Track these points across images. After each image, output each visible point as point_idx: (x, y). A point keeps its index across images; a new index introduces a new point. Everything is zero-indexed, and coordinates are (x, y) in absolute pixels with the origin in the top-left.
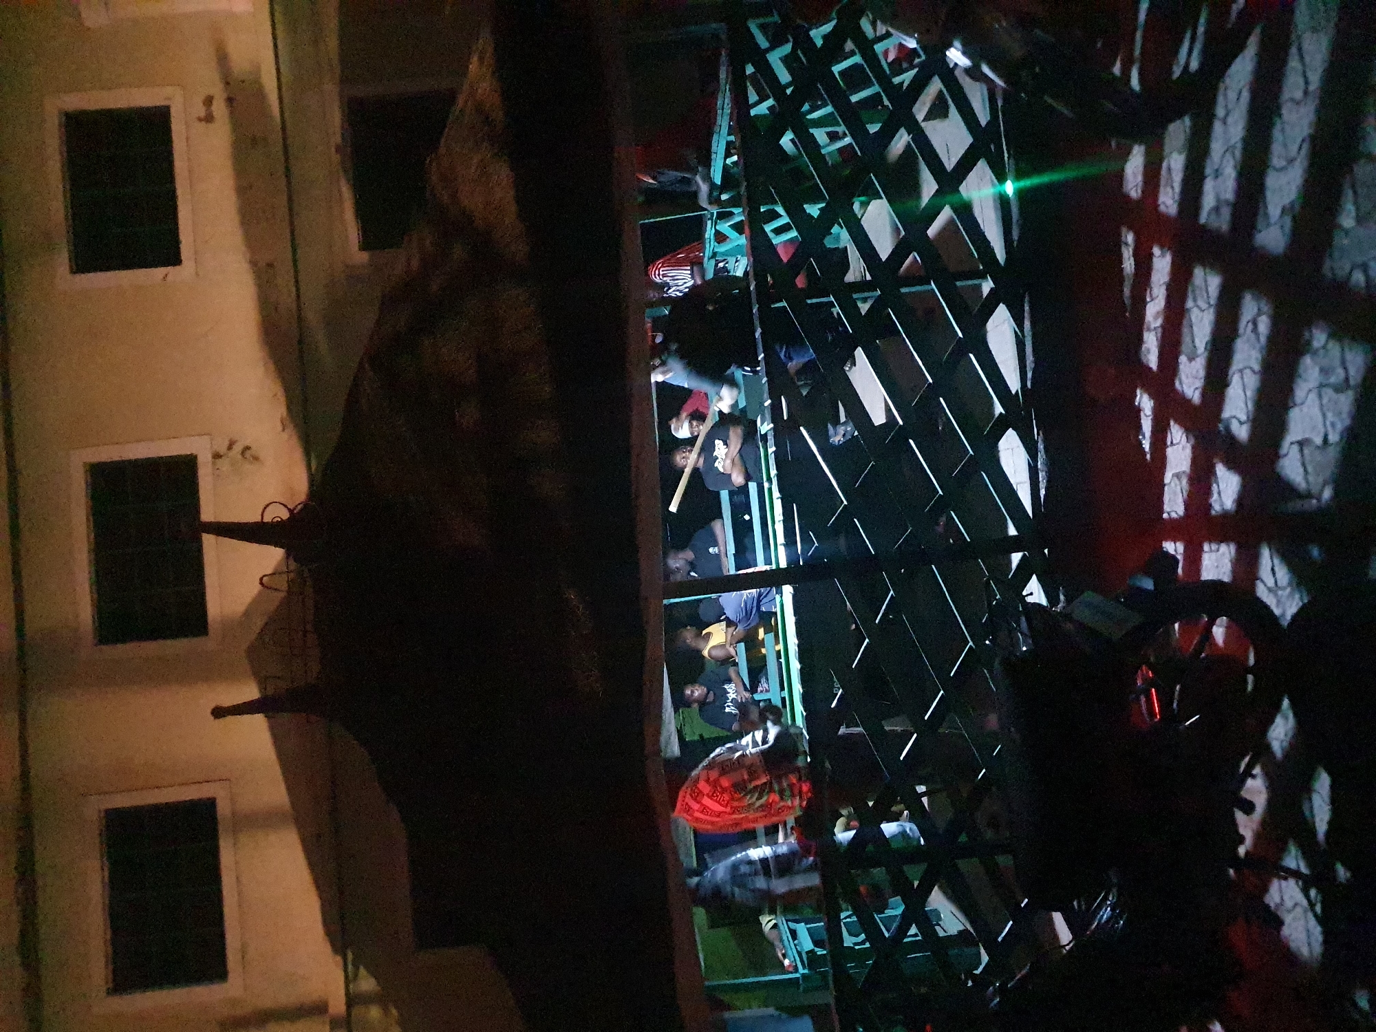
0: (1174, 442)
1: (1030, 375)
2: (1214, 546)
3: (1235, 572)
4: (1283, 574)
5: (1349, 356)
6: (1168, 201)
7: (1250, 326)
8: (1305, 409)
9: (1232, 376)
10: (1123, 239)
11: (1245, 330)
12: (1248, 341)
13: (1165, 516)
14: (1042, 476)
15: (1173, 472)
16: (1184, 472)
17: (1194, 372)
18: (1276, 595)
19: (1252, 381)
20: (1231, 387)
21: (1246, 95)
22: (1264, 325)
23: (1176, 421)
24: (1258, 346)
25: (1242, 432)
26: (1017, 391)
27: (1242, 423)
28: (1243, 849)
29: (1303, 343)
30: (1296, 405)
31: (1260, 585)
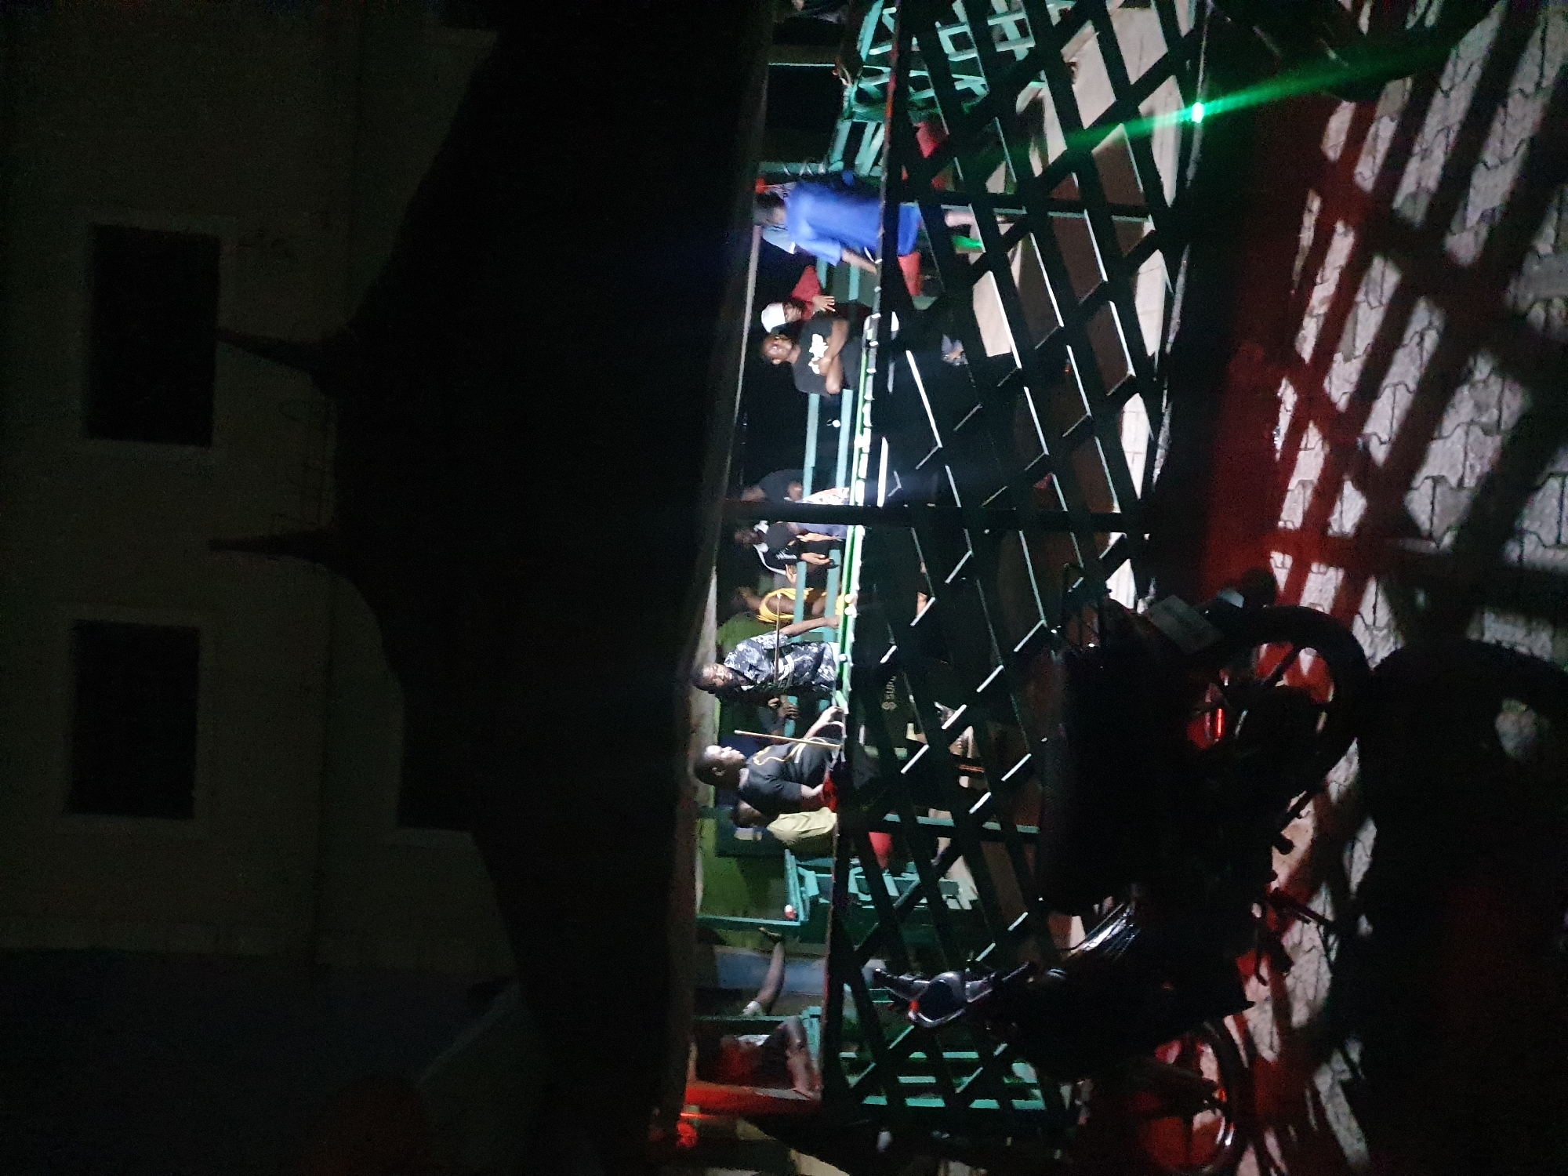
0: (1309, 446)
1: (1171, 338)
2: (1323, 568)
3: (1337, 600)
4: (1384, 615)
5: (1507, 393)
6: (1366, 173)
7: (1417, 339)
8: (1449, 443)
9: (1384, 389)
10: (1309, 202)
11: (1411, 339)
12: (1411, 353)
13: (1281, 524)
14: (1160, 453)
15: (1301, 478)
16: (1311, 482)
17: (1347, 375)
18: (1371, 634)
19: (1404, 399)
20: (1380, 400)
21: (1476, 71)
22: (1431, 339)
23: (1315, 424)
24: (1419, 362)
25: (1379, 453)
26: (1154, 354)
27: (1382, 443)
28: (1274, 885)
29: (1465, 370)
30: (1440, 437)
31: (1358, 623)
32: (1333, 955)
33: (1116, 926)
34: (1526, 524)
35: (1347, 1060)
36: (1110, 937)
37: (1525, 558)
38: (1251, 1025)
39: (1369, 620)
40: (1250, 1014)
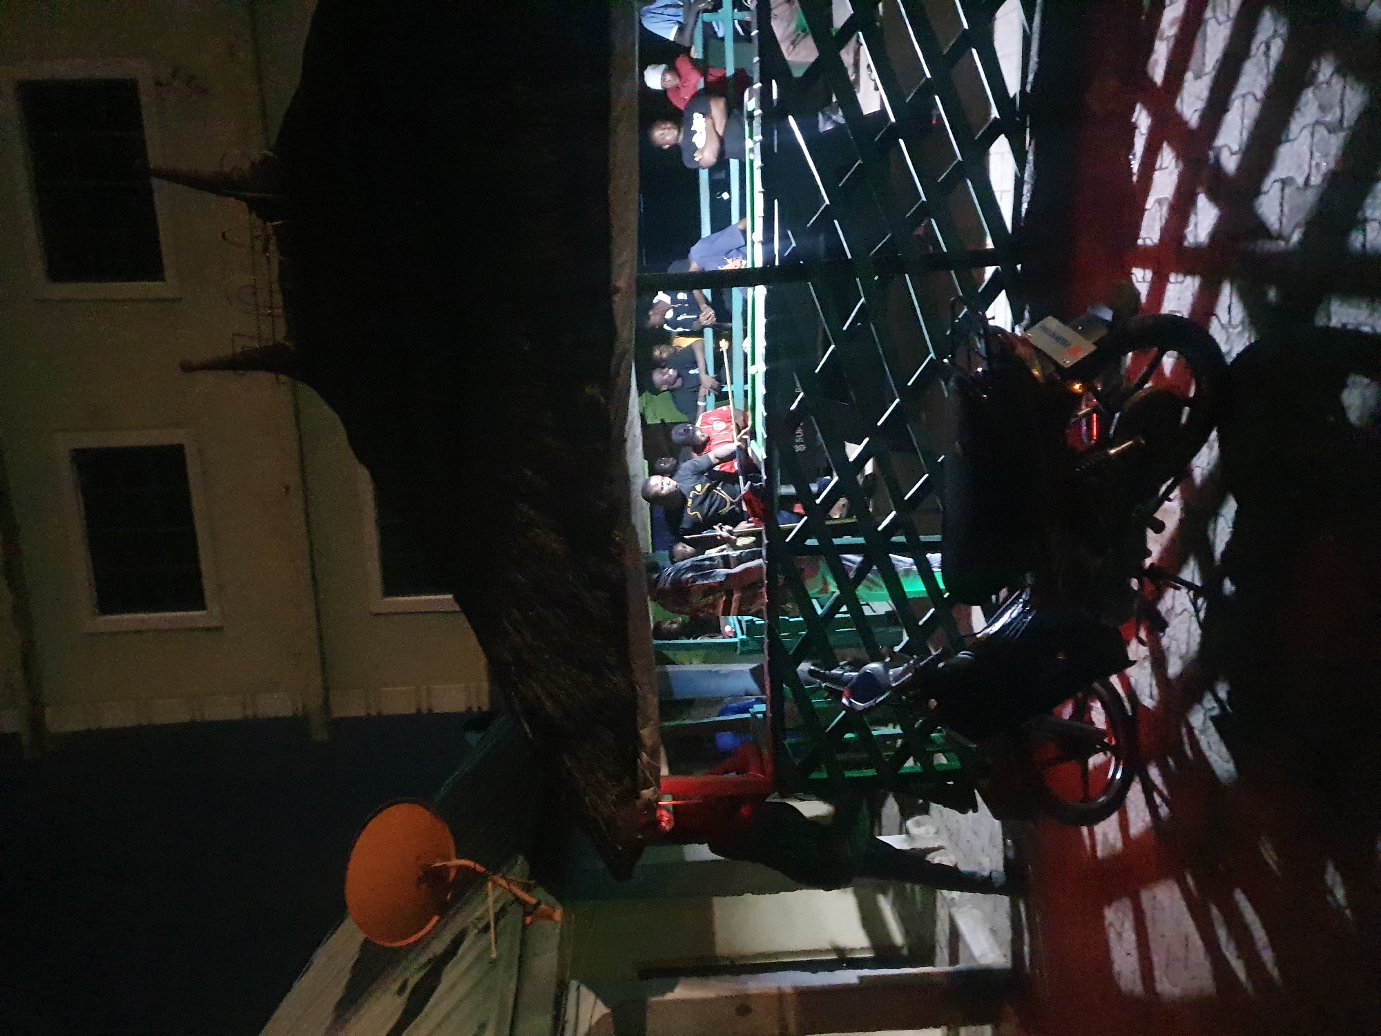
0: (1164, 166)
1: (1031, 77)
2: (1180, 278)
4: (1238, 313)
5: (1348, 90)
7: (1263, 48)
8: (1296, 142)
9: (1233, 102)
11: (1258, 49)
12: (1257, 64)
13: (1140, 242)
14: (1027, 189)
15: (1157, 197)
16: (1166, 198)
17: (1197, 93)
18: (1227, 332)
19: (1253, 109)
20: (1230, 112)
22: (1277, 47)
23: (1169, 144)
24: (1265, 71)
25: (1230, 163)
26: (1015, 95)
27: (1232, 154)
28: (1148, 562)
29: (1309, 73)
30: (1288, 141)
31: (1214, 321)
32: (1202, 615)
33: (1014, 610)
34: (1369, 213)
35: (1217, 699)
36: (1009, 620)
37: (1368, 246)
38: (1132, 681)
39: (1224, 319)
40: (1131, 671)
